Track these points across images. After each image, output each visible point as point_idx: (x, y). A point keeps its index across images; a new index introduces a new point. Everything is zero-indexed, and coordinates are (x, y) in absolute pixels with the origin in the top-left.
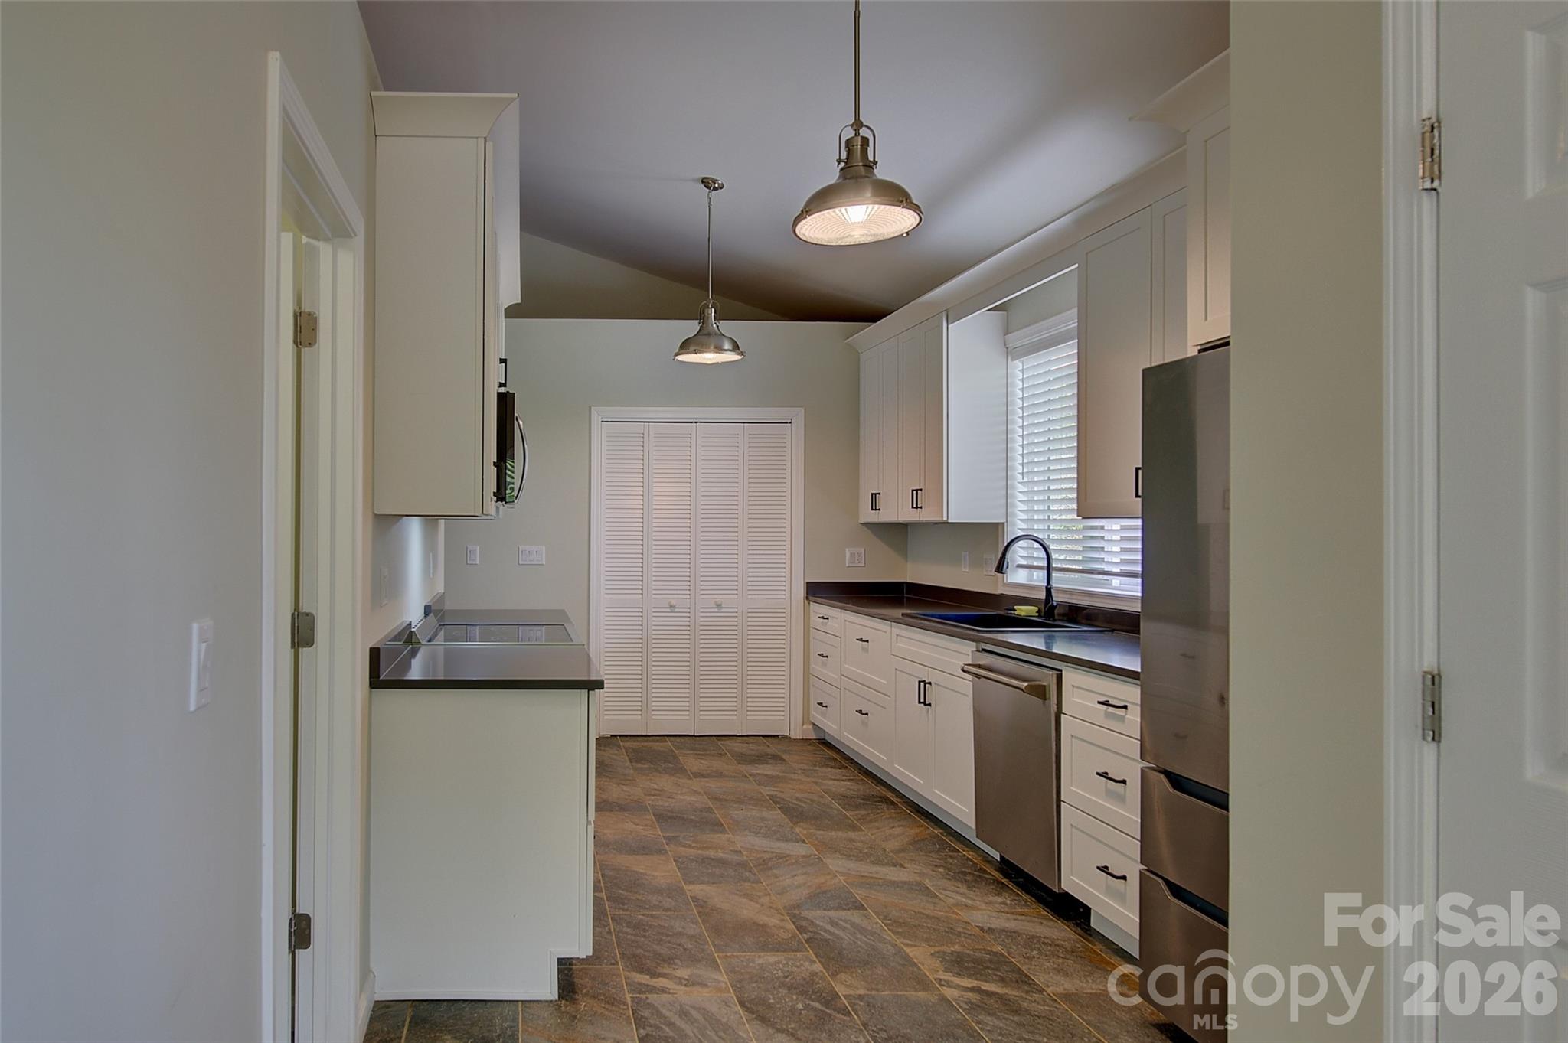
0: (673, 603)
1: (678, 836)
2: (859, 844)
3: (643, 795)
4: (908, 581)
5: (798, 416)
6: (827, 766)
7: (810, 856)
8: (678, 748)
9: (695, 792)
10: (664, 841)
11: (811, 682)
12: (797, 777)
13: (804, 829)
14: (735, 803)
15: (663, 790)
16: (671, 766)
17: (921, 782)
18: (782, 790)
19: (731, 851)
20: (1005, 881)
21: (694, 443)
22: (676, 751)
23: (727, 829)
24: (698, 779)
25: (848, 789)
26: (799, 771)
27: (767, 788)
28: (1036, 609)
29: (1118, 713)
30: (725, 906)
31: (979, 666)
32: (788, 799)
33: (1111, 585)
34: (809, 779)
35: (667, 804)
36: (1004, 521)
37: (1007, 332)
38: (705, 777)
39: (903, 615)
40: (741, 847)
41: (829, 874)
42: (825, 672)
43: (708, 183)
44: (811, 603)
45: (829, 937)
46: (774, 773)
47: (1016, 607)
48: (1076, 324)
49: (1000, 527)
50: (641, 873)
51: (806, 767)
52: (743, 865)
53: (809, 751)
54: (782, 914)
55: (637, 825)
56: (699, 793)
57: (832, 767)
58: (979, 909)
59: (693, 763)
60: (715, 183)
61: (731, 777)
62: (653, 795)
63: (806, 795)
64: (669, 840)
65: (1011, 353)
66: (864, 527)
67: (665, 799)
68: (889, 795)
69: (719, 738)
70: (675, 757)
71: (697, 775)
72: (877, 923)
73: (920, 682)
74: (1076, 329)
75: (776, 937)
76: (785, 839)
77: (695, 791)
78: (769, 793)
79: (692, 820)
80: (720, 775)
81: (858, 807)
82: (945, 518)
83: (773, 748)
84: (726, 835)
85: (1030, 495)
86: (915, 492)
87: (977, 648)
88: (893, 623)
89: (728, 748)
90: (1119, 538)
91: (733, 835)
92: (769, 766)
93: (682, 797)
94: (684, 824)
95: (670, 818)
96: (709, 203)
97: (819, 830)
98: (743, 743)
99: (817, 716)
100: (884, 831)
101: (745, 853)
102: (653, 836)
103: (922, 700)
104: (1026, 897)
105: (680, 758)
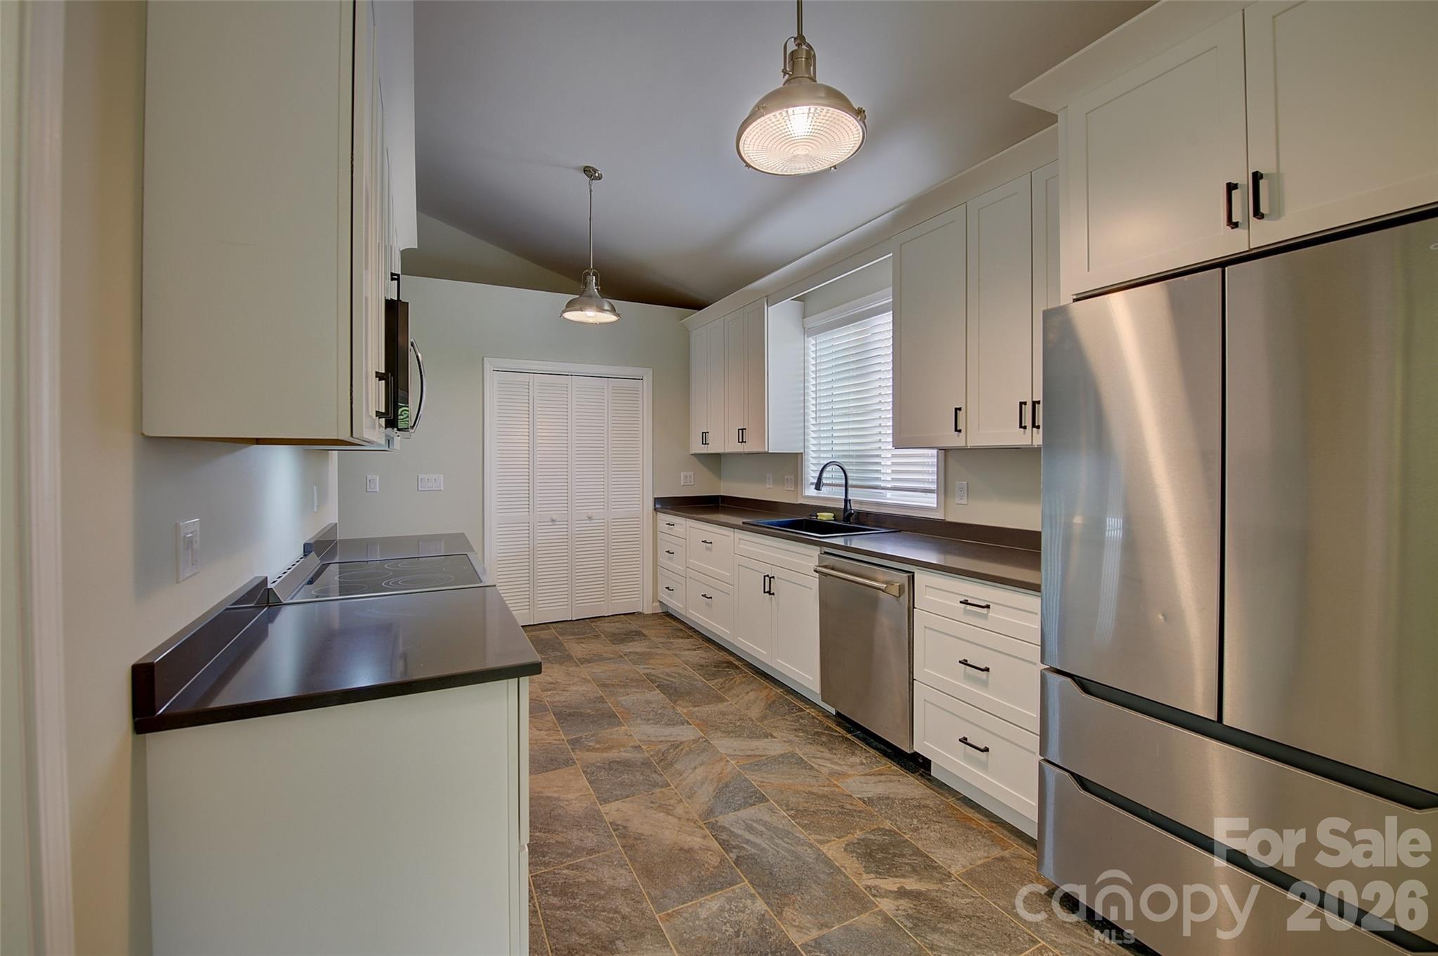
0: (554, 517)
1: (581, 738)
2: (731, 717)
3: (540, 691)
4: (722, 494)
5: (648, 374)
6: (678, 637)
7: (699, 739)
8: (561, 634)
9: (585, 681)
10: (569, 747)
11: (659, 570)
12: (659, 651)
13: (684, 707)
14: (621, 688)
15: (557, 683)
16: (559, 654)
17: (765, 653)
18: (652, 667)
19: (632, 747)
20: (849, 736)
21: (570, 391)
22: (560, 638)
23: (621, 720)
24: (584, 665)
25: (701, 658)
26: (660, 645)
27: (642, 667)
28: (833, 515)
29: (982, 612)
30: (646, 830)
31: (826, 567)
32: (661, 676)
33: (886, 496)
34: (670, 652)
35: (563, 699)
36: (802, 451)
37: (804, 318)
38: (590, 662)
39: (743, 523)
40: (640, 741)
41: (721, 760)
42: (672, 564)
43: (589, 172)
44: (658, 513)
45: (754, 851)
46: (644, 650)
47: (818, 514)
48: (891, 300)
49: (799, 456)
50: (555, 799)
51: (663, 640)
52: (646, 764)
53: (661, 624)
54: (703, 829)
55: (540, 730)
56: (589, 681)
57: (682, 638)
58: (849, 776)
59: (577, 649)
60: (595, 173)
61: (610, 659)
62: (550, 690)
63: (673, 669)
64: (575, 743)
65: (808, 332)
66: (692, 456)
67: (560, 692)
68: (731, 659)
69: (592, 620)
70: (561, 644)
71: (584, 661)
72: (784, 817)
73: (765, 577)
74: (891, 304)
75: (706, 865)
76: (672, 723)
77: (584, 679)
78: (644, 672)
79: (589, 715)
80: (599, 658)
81: (714, 676)
82: (766, 450)
83: (634, 625)
84: (623, 727)
85: (818, 433)
86: (740, 431)
87: (821, 551)
88: (735, 530)
89: (600, 629)
90: (890, 464)
91: (629, 726)
92: (636, 643)
93: (575, 689)
94: (582, 720)
95: (570, 715)
96: (590, 189)
97: (696, 706)
98: (610, 623)
99: (664, 596)
100: (743, 698)
101: (644, 747)
102: (558, 742)
103: (767, 590)
104: (873, 751)
105: (565, 644)
